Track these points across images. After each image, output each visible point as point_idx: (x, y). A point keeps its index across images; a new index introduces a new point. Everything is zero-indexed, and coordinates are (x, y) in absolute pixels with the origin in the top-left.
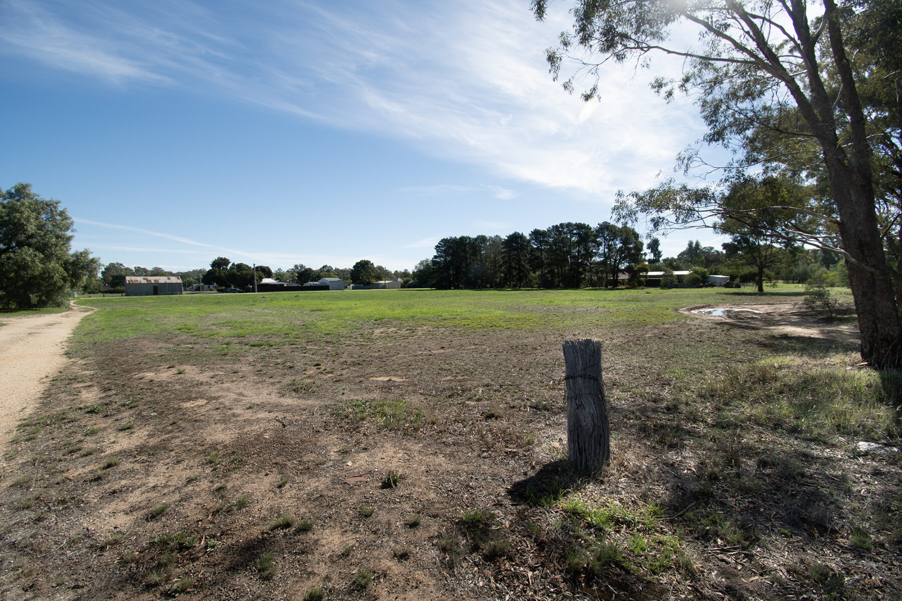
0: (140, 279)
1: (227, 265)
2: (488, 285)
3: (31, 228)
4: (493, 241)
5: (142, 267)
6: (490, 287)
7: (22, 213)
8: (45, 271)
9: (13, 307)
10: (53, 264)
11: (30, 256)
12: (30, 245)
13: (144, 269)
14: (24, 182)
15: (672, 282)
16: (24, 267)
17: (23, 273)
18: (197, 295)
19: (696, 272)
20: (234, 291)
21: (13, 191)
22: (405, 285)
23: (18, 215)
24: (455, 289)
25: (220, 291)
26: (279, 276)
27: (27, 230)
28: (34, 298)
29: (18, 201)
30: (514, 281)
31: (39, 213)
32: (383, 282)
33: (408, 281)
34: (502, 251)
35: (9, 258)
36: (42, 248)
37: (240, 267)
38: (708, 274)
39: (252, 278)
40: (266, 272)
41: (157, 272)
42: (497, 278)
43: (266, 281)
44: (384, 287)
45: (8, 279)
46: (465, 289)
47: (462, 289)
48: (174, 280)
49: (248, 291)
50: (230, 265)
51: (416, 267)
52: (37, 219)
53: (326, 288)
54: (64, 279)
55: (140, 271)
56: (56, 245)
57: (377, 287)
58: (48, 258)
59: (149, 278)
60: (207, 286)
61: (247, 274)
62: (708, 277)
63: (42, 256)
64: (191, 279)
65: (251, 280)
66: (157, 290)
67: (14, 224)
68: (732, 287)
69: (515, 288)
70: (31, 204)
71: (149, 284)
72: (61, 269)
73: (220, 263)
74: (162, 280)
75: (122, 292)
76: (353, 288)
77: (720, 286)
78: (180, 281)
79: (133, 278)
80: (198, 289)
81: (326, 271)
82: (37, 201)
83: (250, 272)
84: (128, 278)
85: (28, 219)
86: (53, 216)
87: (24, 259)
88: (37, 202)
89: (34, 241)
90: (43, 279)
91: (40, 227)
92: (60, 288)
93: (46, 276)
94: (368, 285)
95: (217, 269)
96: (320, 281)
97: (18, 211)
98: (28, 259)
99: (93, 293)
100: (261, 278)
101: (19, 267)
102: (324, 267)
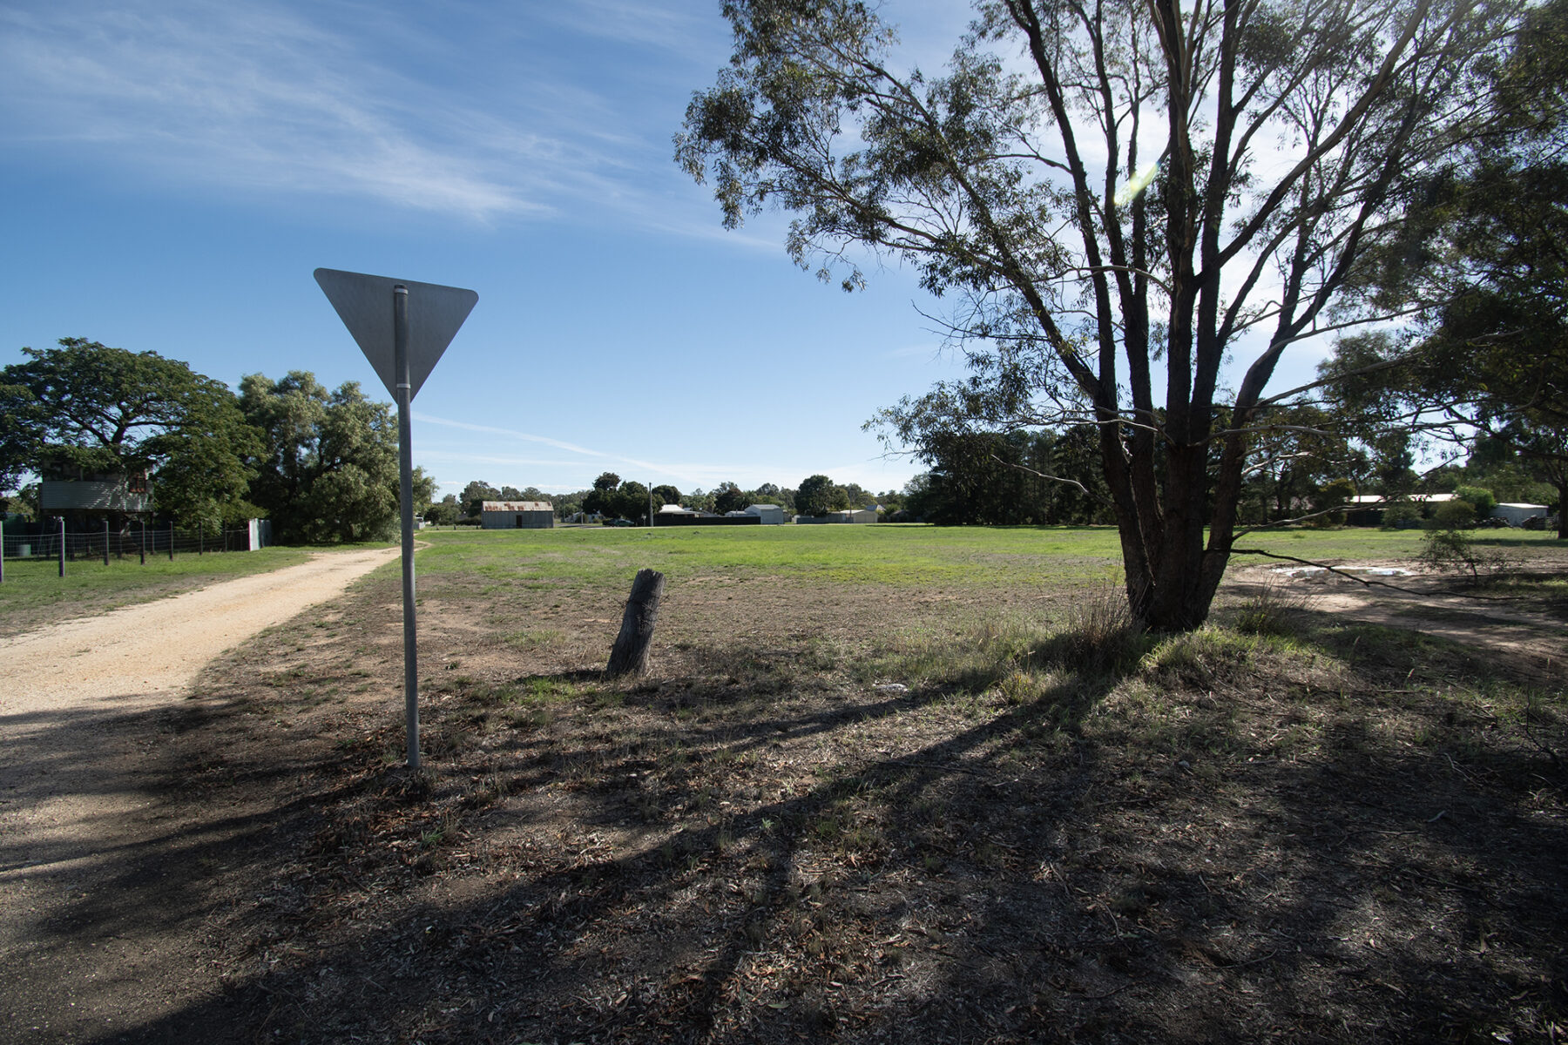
0: (501, 506)
1: (615, 485)
2: (1029, 519)
3: (356, 441)
4: (1039, 441)
5: (512, 486)
6: (1032, 523)
7: (346, 420)
8: (369, 495)
9: (336, 540)
10: (379, 486)
11: (353, 475)
12: (354, 462)
13: (514, 490)
14: (352, 380)
15: (1407, 516)
16: (346, 489)
17: (345, 497)
18: (576, 529)
19: (1464, 497)
20: (623, 524)
21: (339, 392)
22: (887, 518)
23: (342, 424)
24: (968, 525)
25: (606, 524)
26: (693, 501)
27: (351, 443)
28: (356, 529)
29: (344, 405)
30: (1078, 511)
31: (366, 421)
32: (847, 512)
33: (893, 510)
34: (1057, 456)
35: (330, 479)
36: (367, 466)
37: (631, 487)
38: (1493, 501)
39: (647, 504)
40: (670, 494)
41: (531, 495)
42: (1044, 505)
43: (667, 508)
44: (849, 520)
45: (329, 504)
46: (988, 525)
47: (981, 524)
48: (544, 507)
49: (640, 525)
50: (620, 484)
51: (906, 487)
52: (363, 428)
53: (754, 520)
54: (392, 505)
55: (509, 494)
56: (384, 462)
57: (837, 519)
58: (375, 477)
59: (512, 504)
60: (590, 516)
61: (640, 499)
62: (1493, 507)
63: (367, 475)
64: (571, 505)
65: (645, 508)
66: (521, 521)
67: (339, 435)
68: (1542, 529)
69: (1076, 524)
70: (357, 408)
71: (511, 512)
72: (389, 492)
73: (606, 481)
74: (529, 506)
75: (478, 523)
76: (799, 522)
77: (1516, 525)
78: (551, 508)
79: (492, 504)
80: (578, 521)
81: (767, 493)
82: (365, 404)
83: (645, 495)
84: (485, 504)
85: (352, 429)
86: (382, 425)
87: (347, 479)
88: (365, 407)
89: (359, 456)
90: (368, 505)
91: (367, 439)
92: (389, 516)
93: (371, 500)
94: (822, 517)
95: (602, 490)
96: (748, 509)
97: (342, 419)
98: (351, 479)
99: (446, 524)
100: (660, 505)
101: (341, 490)
102: (766, 486)
